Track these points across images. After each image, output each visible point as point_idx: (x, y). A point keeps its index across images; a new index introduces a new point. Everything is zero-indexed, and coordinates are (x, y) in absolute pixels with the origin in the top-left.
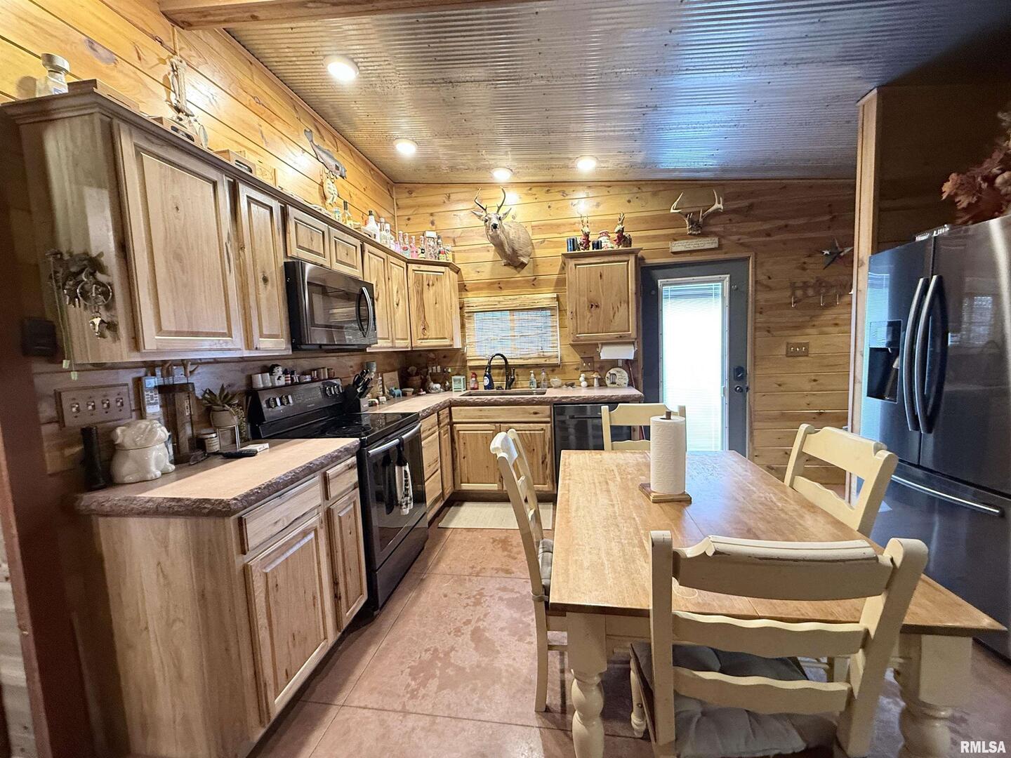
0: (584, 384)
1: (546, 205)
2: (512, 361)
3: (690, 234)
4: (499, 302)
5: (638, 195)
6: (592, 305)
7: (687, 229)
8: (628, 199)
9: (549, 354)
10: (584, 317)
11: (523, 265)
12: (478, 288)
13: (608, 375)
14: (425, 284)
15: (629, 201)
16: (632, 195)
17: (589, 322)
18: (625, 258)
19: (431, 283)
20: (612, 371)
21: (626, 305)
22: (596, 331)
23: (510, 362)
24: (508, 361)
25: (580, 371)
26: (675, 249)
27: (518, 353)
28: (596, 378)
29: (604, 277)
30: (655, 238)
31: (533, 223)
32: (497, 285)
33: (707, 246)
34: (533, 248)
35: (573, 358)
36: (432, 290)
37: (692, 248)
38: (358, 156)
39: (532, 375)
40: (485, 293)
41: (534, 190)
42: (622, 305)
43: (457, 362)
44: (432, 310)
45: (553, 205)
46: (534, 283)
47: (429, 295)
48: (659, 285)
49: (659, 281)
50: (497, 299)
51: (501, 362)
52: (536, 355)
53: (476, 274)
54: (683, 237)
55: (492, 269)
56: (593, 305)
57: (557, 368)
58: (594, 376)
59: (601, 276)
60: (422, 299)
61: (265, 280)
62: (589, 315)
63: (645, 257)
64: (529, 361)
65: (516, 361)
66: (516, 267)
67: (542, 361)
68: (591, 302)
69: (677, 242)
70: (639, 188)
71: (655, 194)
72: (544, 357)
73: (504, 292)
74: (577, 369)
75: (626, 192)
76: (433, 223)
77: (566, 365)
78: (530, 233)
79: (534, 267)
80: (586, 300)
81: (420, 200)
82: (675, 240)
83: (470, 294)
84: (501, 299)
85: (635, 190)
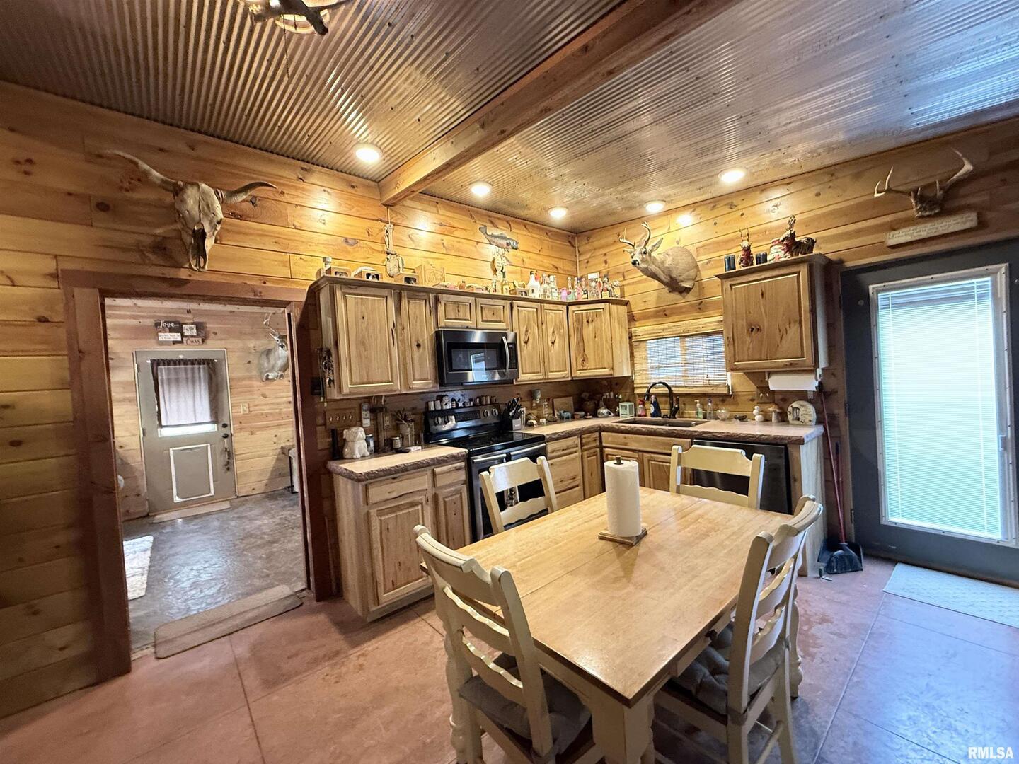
0: (758, 418)
1: (712, 222)
2: (677, 389)
3: (920, 217)
4: (663, 329)
5: (831, 184)
6: (752, 329)
7: (914, 212)
8: (816, 192)
9: (716, 383)
10: (743, 342)
11: (687, 290)
12: (645, 317)
13: (790, 409)
14: (585, 320)
15: (818, 195)
16: (822, 186)
17: (749, 348)
18: (795, 269)
19: (590, 320)
20: (795, 405)
21: (797, 325)
22: (758, 357)
23: (675, 390)
24: (673, 389)
25: (755, 402)
26: (892, 242)
27: (680, 383)
28: (775, 411)
29: (767, 295)
30: (859, 233)
31: (698, 245)
32: (663, 313)
33: (951, 229)
34: (699, 271)
35: (746, 388)
36: (591, 326)
37: (924, 235)
38: (534, 226)
39: (698, 405)
40: (651, 321)
41: (698, 210)
42: (792, 325)
43: (626, 389)
44: (591, 343)
45: (719, 220)
46: (701, 308)
47: (588, 331)
48: (871, 291)
49: (871, 287)
50: (661, 326)
51: (666, 390)
52: (702, 384)
53: (643, 304)
54: (908, 222)
55: (658, 298)
56: (754, 328)
57: (728, 399)
58: (771, 409)
59: (762, 294)
60: (582, 335)
61: (418, 346)
62: (748, 339)
63: (844, 258)
64: (695, 389)
65: (680, 389)
66: (681, 293)
67: (709, 390)
68: (751, 325)
69: (896, 232)
70: (832, 175)
71: (857, 176)
72: (710, 386)
73: (670, 319)
74: (753, 400)
75: (813, 184)
76: (606, 262)
77: (739, 395)
78: (695, 256)
79: (699, 290)
80: (745, 324)
81: (597, 244)
82: (894, 230)
83: (637, 324)
84: (665, 326)
85: (826, 178)
